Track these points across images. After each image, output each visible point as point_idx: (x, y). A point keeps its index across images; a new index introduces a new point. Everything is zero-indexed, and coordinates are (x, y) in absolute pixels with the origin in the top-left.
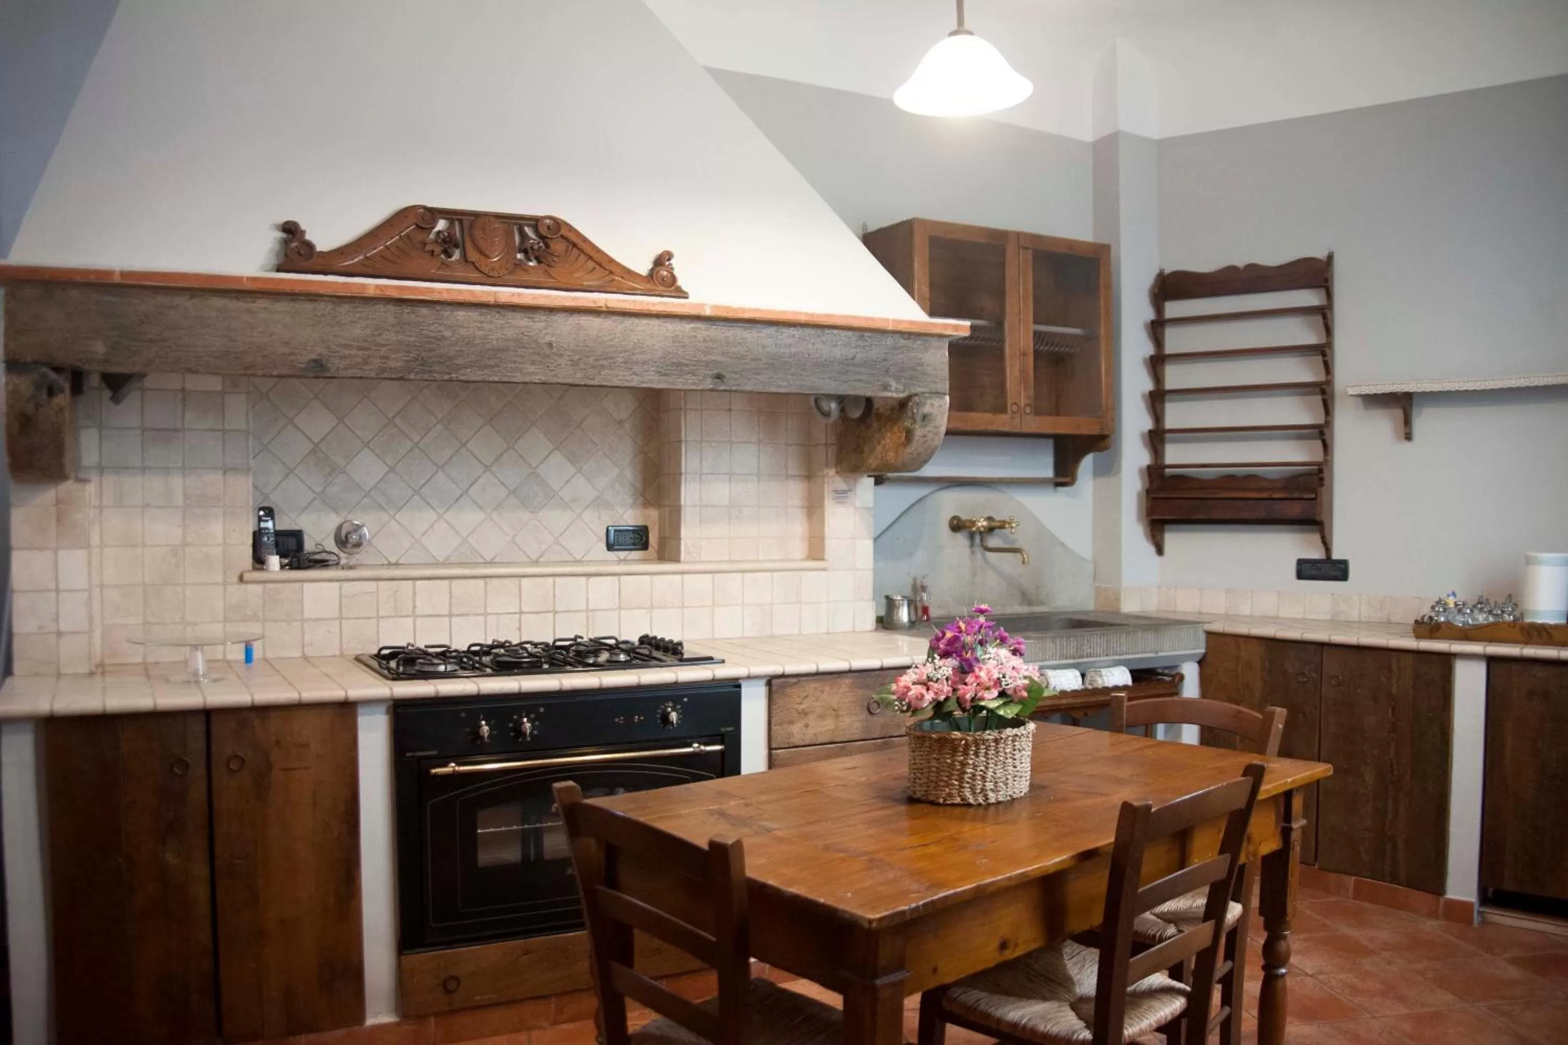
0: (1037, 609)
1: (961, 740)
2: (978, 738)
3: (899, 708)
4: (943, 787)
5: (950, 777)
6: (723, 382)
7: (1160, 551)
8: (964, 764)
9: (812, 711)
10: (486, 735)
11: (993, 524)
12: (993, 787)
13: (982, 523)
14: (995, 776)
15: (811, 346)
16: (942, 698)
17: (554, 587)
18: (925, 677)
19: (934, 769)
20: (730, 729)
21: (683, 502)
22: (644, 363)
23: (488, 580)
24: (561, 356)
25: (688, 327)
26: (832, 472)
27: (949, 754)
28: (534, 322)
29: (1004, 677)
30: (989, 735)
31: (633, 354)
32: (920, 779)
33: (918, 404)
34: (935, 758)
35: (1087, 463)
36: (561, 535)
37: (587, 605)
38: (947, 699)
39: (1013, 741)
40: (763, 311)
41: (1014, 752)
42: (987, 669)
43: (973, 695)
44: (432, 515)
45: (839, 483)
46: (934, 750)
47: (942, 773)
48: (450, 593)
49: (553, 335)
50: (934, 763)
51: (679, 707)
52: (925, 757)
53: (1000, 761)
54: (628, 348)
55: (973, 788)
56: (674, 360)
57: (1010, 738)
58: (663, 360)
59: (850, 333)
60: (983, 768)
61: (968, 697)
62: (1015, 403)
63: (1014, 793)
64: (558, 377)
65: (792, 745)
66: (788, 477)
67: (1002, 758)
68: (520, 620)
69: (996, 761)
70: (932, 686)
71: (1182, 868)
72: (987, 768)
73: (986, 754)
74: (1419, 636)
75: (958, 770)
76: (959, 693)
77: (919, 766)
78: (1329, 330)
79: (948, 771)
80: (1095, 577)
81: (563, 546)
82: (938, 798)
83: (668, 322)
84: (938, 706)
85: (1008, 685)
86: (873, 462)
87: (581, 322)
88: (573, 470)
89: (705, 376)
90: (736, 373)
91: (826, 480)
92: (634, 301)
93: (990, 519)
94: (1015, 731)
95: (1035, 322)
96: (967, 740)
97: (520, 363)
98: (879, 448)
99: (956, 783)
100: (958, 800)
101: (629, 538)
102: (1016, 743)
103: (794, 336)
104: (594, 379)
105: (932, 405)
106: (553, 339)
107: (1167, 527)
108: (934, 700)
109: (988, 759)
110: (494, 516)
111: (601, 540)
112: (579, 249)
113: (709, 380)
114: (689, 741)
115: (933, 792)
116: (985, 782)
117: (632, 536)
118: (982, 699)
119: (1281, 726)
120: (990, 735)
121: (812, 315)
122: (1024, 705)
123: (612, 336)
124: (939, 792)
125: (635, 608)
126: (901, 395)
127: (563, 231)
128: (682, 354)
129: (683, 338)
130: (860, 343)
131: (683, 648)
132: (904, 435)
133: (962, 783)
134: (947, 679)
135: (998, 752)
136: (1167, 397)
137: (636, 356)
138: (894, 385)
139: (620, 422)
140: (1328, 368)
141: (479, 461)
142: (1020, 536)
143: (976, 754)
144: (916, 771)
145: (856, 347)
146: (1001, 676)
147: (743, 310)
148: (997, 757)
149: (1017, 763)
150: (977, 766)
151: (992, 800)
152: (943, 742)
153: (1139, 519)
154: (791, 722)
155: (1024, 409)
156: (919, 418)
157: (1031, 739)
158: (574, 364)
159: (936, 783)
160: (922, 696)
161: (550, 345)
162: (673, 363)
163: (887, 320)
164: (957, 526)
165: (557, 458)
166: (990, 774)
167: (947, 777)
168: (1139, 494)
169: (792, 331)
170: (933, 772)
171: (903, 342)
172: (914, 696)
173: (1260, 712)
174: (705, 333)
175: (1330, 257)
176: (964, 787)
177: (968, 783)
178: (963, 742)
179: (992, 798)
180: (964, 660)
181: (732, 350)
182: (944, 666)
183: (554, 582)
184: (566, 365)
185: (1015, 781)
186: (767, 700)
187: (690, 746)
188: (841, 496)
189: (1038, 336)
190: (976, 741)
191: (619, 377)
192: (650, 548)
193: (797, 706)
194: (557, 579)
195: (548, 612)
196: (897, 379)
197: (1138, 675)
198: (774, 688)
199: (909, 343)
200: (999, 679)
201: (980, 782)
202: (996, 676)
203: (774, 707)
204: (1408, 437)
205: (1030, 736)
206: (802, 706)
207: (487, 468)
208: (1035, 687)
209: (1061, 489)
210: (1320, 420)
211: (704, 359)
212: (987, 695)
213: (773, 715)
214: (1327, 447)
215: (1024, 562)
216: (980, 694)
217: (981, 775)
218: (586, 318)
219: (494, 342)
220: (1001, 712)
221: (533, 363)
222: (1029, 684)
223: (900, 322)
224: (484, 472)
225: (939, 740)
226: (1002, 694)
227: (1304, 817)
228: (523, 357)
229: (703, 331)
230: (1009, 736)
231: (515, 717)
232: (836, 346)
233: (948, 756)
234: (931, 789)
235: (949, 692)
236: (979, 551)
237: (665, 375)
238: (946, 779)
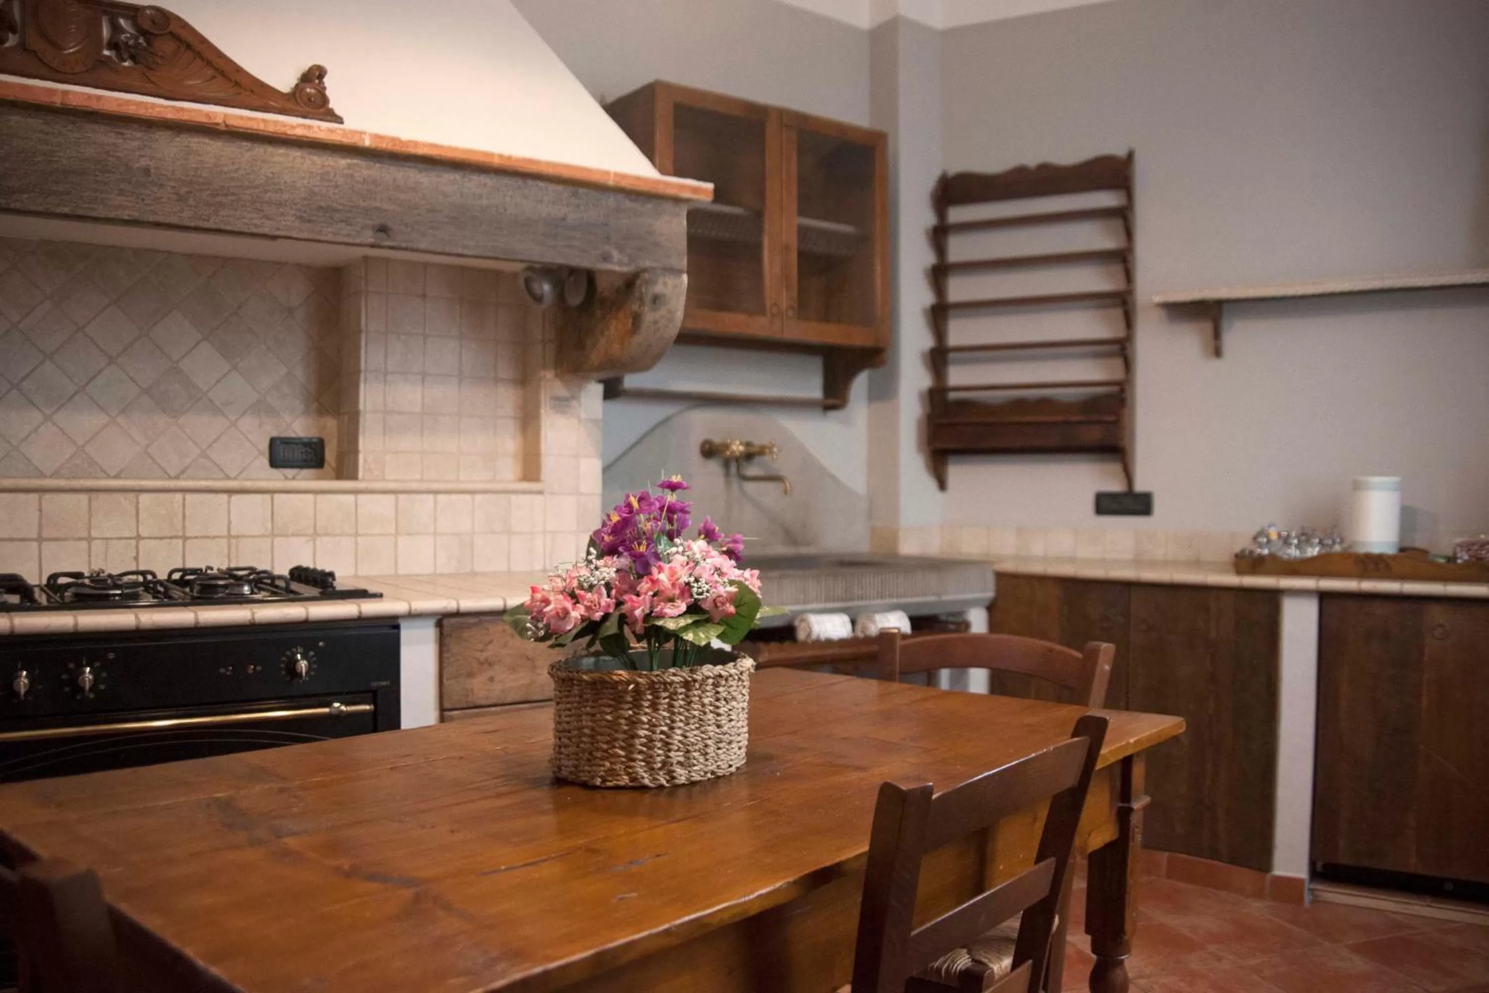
0: (804, 550)
1: (628, 683)
2: (655, 680)
3: (534, 633)
4: (601, 759)
5: (611, 743)
6: (389, 236)
7: (942, 485)
8: (634, 723)
9: (500, 661)
10: (23, 691)
11: (752, 450)
12: (682, 759)
13: (738, 448)
14: (685, 741)
15: (508, 199)
16: (598, 615)
17: (184, 505)
18: (575, 584)
19: (586, 731)
20: (384, 683)
21: (361, 407)
22: (280, 204)
23: (94, 495)
24: (162, 186)
25: (343, 162)
26: (549, 375)
27: (610, 706)
28: (124, 139)
29: (697, 581)
30: (674, 675)
31: (266, 191)
32: (566, 746)
33: (647, 282)
34: (588, 714)
35: (860, 383)
36: (210, 446)
37: (229, 531)
38: (606, 617)
39: (716, 685)
40: (441, 147)
41: (718, 704)
42: (670, 568)
43: (647, 611)
44: (38, 417)
45: (560, 389)
46: (587, 701)
47: (599, 737)
48: (40, 510)
49: (151, 158)
50: (586, 722)
51: (312, 653)
52: (573, 711)
53: (694, 717)
54: (257, 182)
55: (649, 762)
56: (323, 204)
57: (710, 681)
58: (305, 202)
59: (560, 188)
60: (665, 729)
61: (638, 613)
62: (776, 304)
63: (718, 767)
64: (156, 214)
65: (471, 705)
66: (497, 380)
67: (696, 713)
68: (137, 547)
69: (687, 718)
70: (583, 597)
71: (981, 891)
72: (672, 728)
73: (671, 706)
74: (1240, 572)
75: (625, 732)
76: (625, 608)
77: (566, 726)
78: (1129, 234)
79: (609, 735)
80: (870, 515)
81: (211, 460)
82: (593, 778)
83: (315, 155)
84: (590, 628)
85: (701, 594)
86: (595, 357)
87: (191, 145)
88: (227, 367)
89: (364, 228)
90: (406, 225)
91: (542, 383)
92: (264, 120)
93: (748, 445)
94: (719, 669)
95: (801, 213)
96: (637, 684)
97: (102, 192)
98: (603, 341)
99: (622, 753)
100: (625, 780)
101: (298, 454)
102: (720, 689)
103: (485, 185)
104: (208, 220)
105: (665, 284)
106: (152, 164)
107: (952, 459)
108: (583, 619)
109: (673, 713)
110: (121, 420)
111: (261, 453)
112: (194, 51)
113: (370, 233)
114: (329, 699)
115: (587, 768)
116: (669, 750)
117: (303, 450)
118: (661, 616)
119: (1107, 668)
120: (676, 675)
121: (509, 158)
122: (728, 624)
123: (236, 167)
124: (594, 768)
125: (293, 535)
126: (625, 269)
127: (173, 27)
128: (332, 196)
129: (335, 176)
130: (574, 201)
131: (334, 579)
132: (631, 321)
133: (632, 753)
134: (608, 586)
135: (689, 703)
136: (952, 312)
137: (269, 194)
138: (616, 254)
139: (290, 311)
140: (1129, 276)
141: (102, 351)
142: (781, 463)
143: (654, 706)
144: (561, 735)
145: (568, 205)
146: (692, 579)
147: (416, 144)
148: (688, 710)
149: (723, 720)
150: (655, 726)
151: (682, 780)
152: (599, 687)
153: (920, 449)
154: (471, 675)
155: (786, 312)
156: (648, 298)
157: (747, 683)
158: (180, 198)
159: (591, 753)
160: (566, 612)
161: (147, 171)
162: (320, 208)
163: (607, 173)
164: (709, 451)
165: (205, 349)
166: (677, 737)
167: (607, 743)
168: (919, 422)
169: (483, 179)
170: (585, 735)
171: (628, 204)
172: (553, 613)
173: (1080, 649)
174: (365, 172)
175: (1130, 156)
176: (634, 760)
177: (641, 752)
178: (631, 687)
179: (682, 777)
180: (637, 557)
181: (402, 196)
182: (605, 566)
183: (184, 500)
184: (169, 198)
185: (719, 749)
186: (437, 646)
187: (328, 705)
188: (562, 404)
189: (803, 231)
190: (652, 686)
191: (244, 220)
192: (326, 465)
193: (478, 654)
194: (189, 497)
195: (176, 537)
196: (621, 249)
197: (920, 623)
198: (446, 630)
199: (637, 206)
200: (688, 584)
201: (660, 752)
202: (685, 579)
203: (445, 655)
204: (1218, 352)
205: (745, 677)
206: (485, 654)
207: (111, 360)
208: (747, 598)
209: (833, 414)
210: (1121, 333)
211: (362, 204)
212: (669, 610)
213: (445, 665)
214: (1128, 365)
215: (786, 492)
216: (657, 609)
217: (661, 740)
218: (196, 140)
219: (65, 162)
220: (689, 636)
221: (121, 192)
222: (736, 593)
223: (624, 176)
224: (109, 365)
225: (593, 683)
226: (694, 609)
227: (1146, 794)
228: (106, 184)
229: (365, 170)
230: (708, 678)
231: (72, 666)
232: (541, 201)
233: (608, 710)
234: (583, 762)
235: (609, 606)
236: (735, 482)
237: (309, 221)
238: (605, 746)
